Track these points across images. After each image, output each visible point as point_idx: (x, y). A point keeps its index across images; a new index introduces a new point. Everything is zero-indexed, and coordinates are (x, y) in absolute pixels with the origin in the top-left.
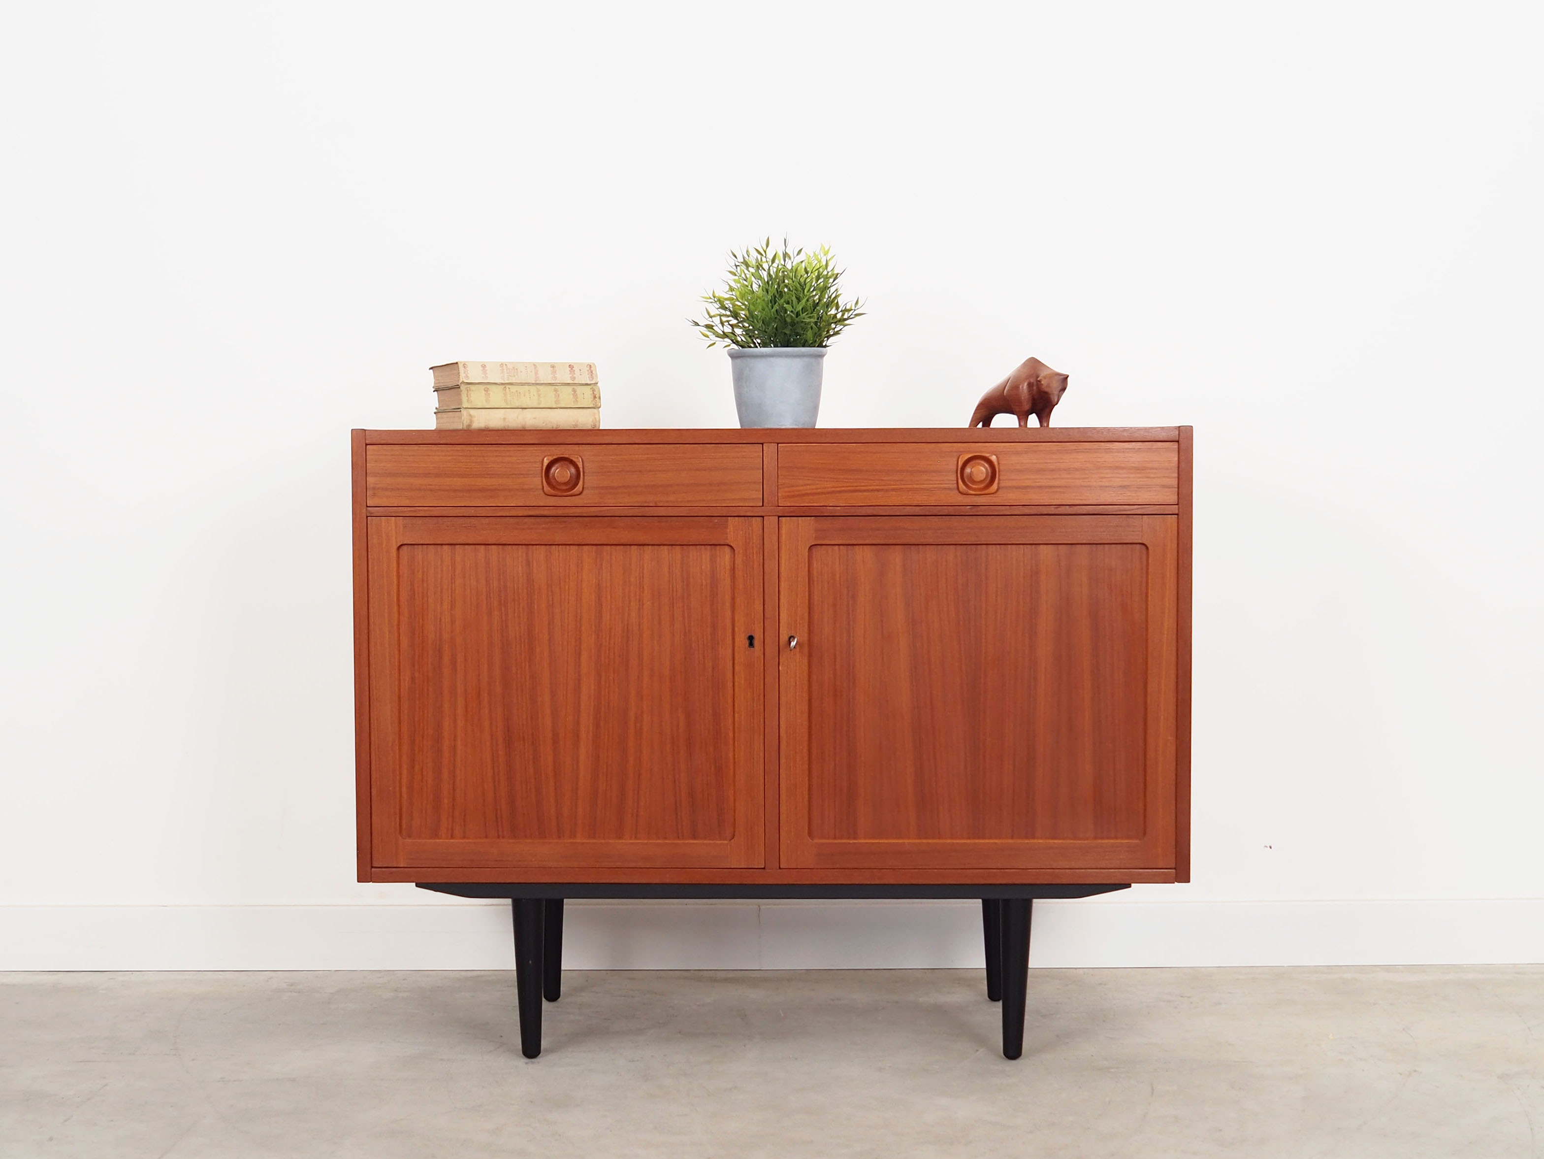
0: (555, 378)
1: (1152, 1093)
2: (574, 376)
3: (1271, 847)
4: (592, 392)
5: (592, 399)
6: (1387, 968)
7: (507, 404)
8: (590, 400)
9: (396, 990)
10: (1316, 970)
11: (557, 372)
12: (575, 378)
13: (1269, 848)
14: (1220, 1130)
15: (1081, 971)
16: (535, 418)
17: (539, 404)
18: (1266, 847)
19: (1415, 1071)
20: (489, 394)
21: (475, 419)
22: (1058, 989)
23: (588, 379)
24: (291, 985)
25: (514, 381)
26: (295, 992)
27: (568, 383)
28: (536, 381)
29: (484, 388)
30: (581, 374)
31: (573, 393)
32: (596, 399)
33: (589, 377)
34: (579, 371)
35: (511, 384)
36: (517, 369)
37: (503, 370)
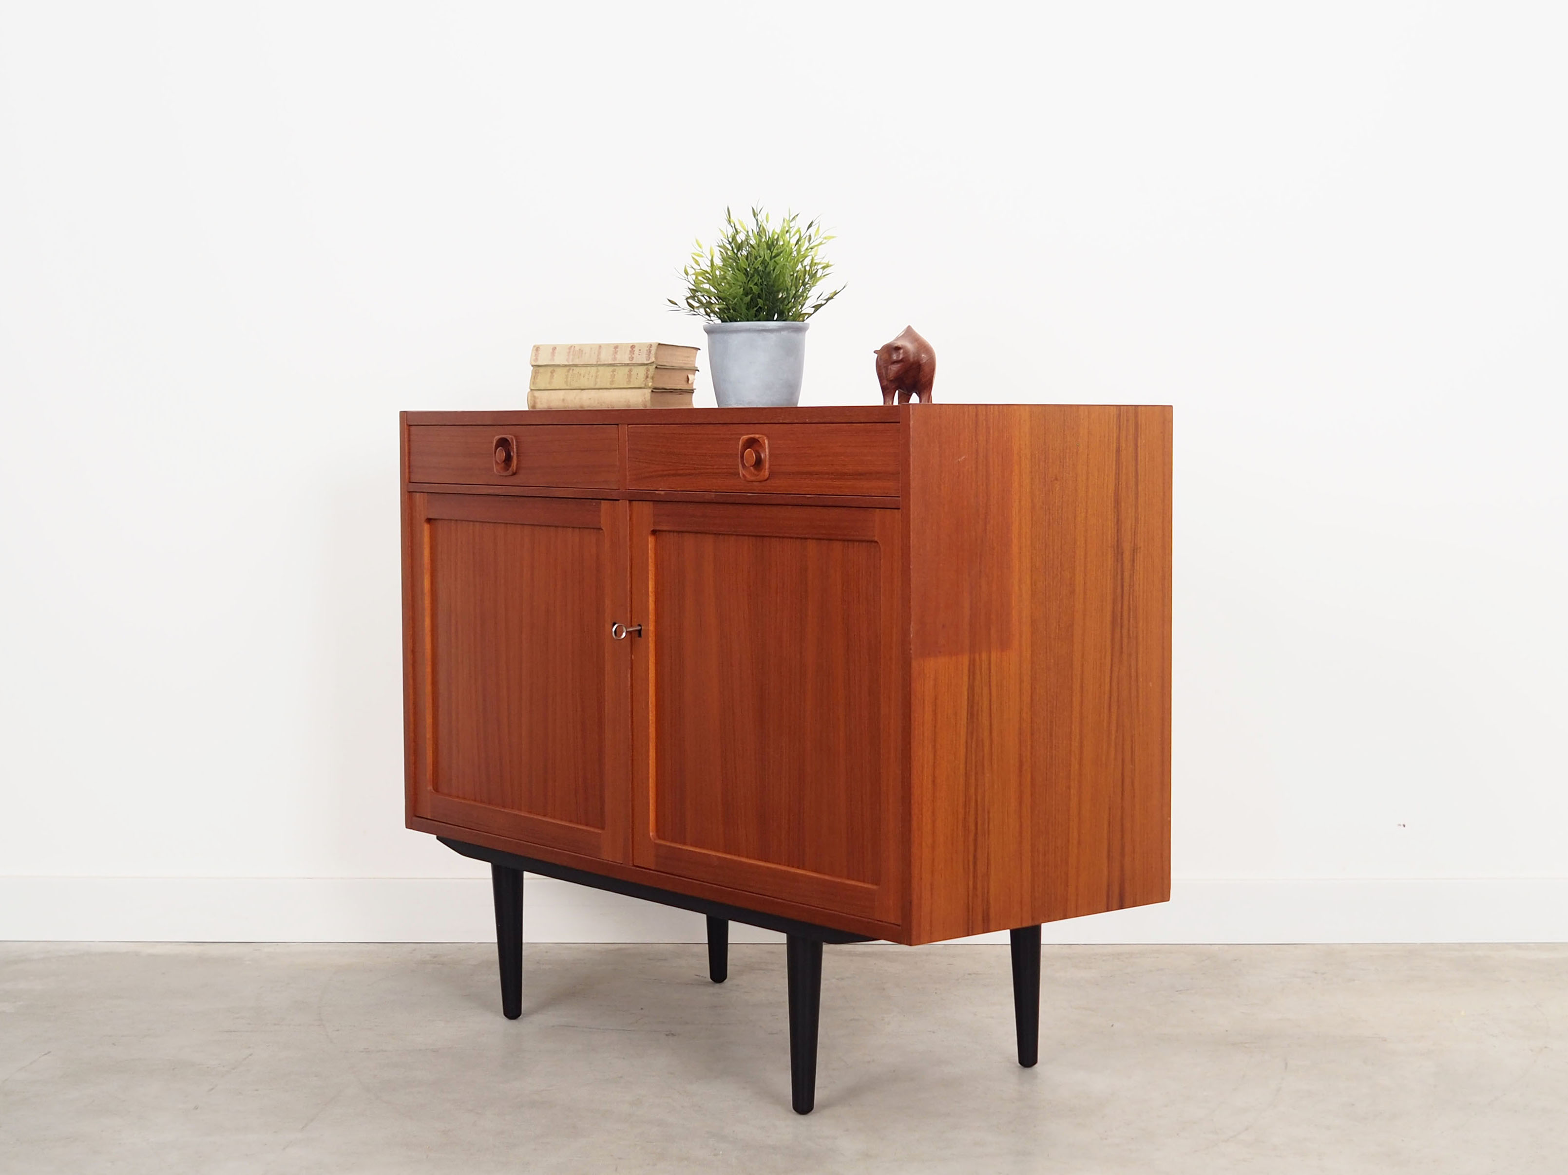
0: (615, 359)
1: (1286, 1067)
2: (633, 356)
3: (1404, 826)
4: (645, 373)
5: (644, 379)
6: (1518, 946)
7: (567, 385)
8: (642, 380)
9: (538, 963)
10: (1448, 947)
11: (618, 353)
12: (633, 358)
13: (1403, 827)
14: (1353, 1105)
15: (1216, 947)
16: (590, 399)
17: (596, 384)
18: (1400, 825)
19: (1546, 1047)
20: (554, 376)
21: (538, 401)
22: (1194, 965)
23: (645, 359)
24: (435, 957)
25: (577, 362)
26: (439, 964)
27: (628, 364)
28: (597, 362)
29: (550, 370)
30: (639, 355)
31: (628, 373)
32: (648, 379)
33: (646, 357)
34: (638, 351)
35: (576, 366)
36: (582, 351)
37: (569, 352)
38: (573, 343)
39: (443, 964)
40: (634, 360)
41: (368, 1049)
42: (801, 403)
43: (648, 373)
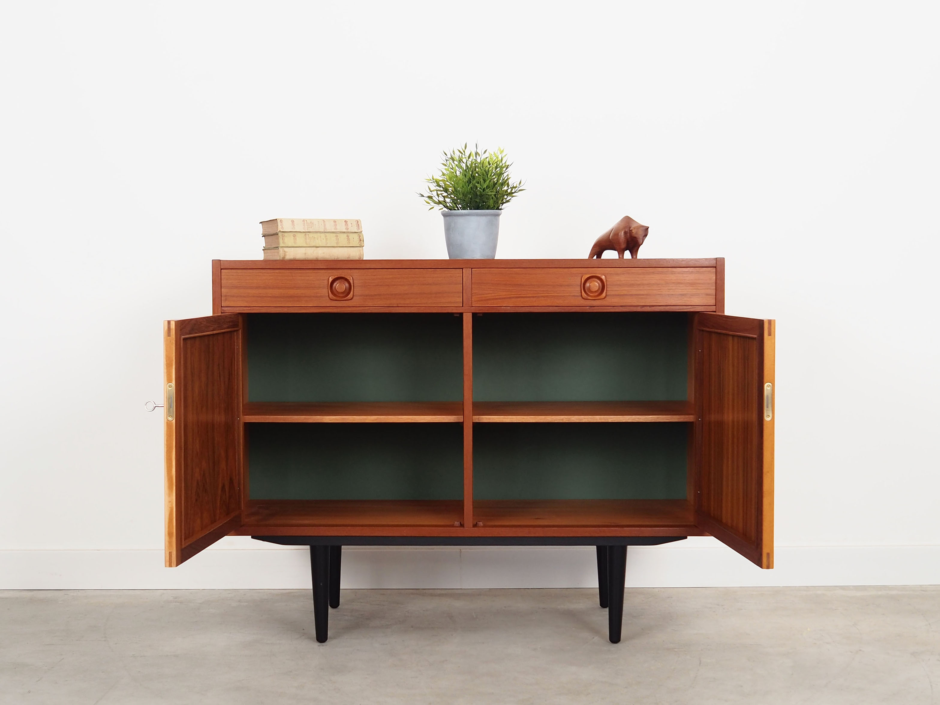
0: (336, 229)
1: (700, 664)
2: (348, 227)
4: (358, 237)
5: (359, 242)
7: (307, 244)
9: (239, 602)
10: (800, 589)
11: (337, 225)
14: (741, 687)
15: (657, 590)
16: (324, 253)
17: (326, 244)
19: (860, 651)
20: (296, 238)
21: (287, 254)
22: (643, 601)
23: (356, 229)
24: (176, 598)
25: (311, 230)
26: (178, 602)
27: (344, 232)
28: (324, 230)
29: (292, 235)
30: (352, 226)
31: (347, 237)
32: (361, 241)
33: (357, 228)
34: (350, 224)
35: (309, 232)
36: (313, 223)
37: (304, 224)
38: (306, 218)
39: (181, 603)
40: (349, 229)
41: (134, 655)
42: (497, 257)
43: (360, 238)
